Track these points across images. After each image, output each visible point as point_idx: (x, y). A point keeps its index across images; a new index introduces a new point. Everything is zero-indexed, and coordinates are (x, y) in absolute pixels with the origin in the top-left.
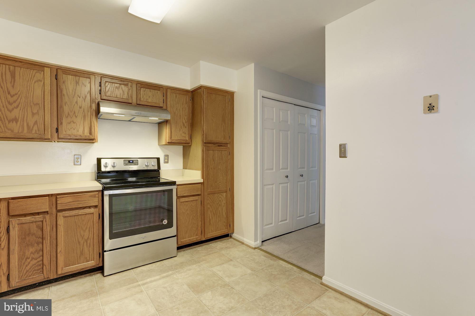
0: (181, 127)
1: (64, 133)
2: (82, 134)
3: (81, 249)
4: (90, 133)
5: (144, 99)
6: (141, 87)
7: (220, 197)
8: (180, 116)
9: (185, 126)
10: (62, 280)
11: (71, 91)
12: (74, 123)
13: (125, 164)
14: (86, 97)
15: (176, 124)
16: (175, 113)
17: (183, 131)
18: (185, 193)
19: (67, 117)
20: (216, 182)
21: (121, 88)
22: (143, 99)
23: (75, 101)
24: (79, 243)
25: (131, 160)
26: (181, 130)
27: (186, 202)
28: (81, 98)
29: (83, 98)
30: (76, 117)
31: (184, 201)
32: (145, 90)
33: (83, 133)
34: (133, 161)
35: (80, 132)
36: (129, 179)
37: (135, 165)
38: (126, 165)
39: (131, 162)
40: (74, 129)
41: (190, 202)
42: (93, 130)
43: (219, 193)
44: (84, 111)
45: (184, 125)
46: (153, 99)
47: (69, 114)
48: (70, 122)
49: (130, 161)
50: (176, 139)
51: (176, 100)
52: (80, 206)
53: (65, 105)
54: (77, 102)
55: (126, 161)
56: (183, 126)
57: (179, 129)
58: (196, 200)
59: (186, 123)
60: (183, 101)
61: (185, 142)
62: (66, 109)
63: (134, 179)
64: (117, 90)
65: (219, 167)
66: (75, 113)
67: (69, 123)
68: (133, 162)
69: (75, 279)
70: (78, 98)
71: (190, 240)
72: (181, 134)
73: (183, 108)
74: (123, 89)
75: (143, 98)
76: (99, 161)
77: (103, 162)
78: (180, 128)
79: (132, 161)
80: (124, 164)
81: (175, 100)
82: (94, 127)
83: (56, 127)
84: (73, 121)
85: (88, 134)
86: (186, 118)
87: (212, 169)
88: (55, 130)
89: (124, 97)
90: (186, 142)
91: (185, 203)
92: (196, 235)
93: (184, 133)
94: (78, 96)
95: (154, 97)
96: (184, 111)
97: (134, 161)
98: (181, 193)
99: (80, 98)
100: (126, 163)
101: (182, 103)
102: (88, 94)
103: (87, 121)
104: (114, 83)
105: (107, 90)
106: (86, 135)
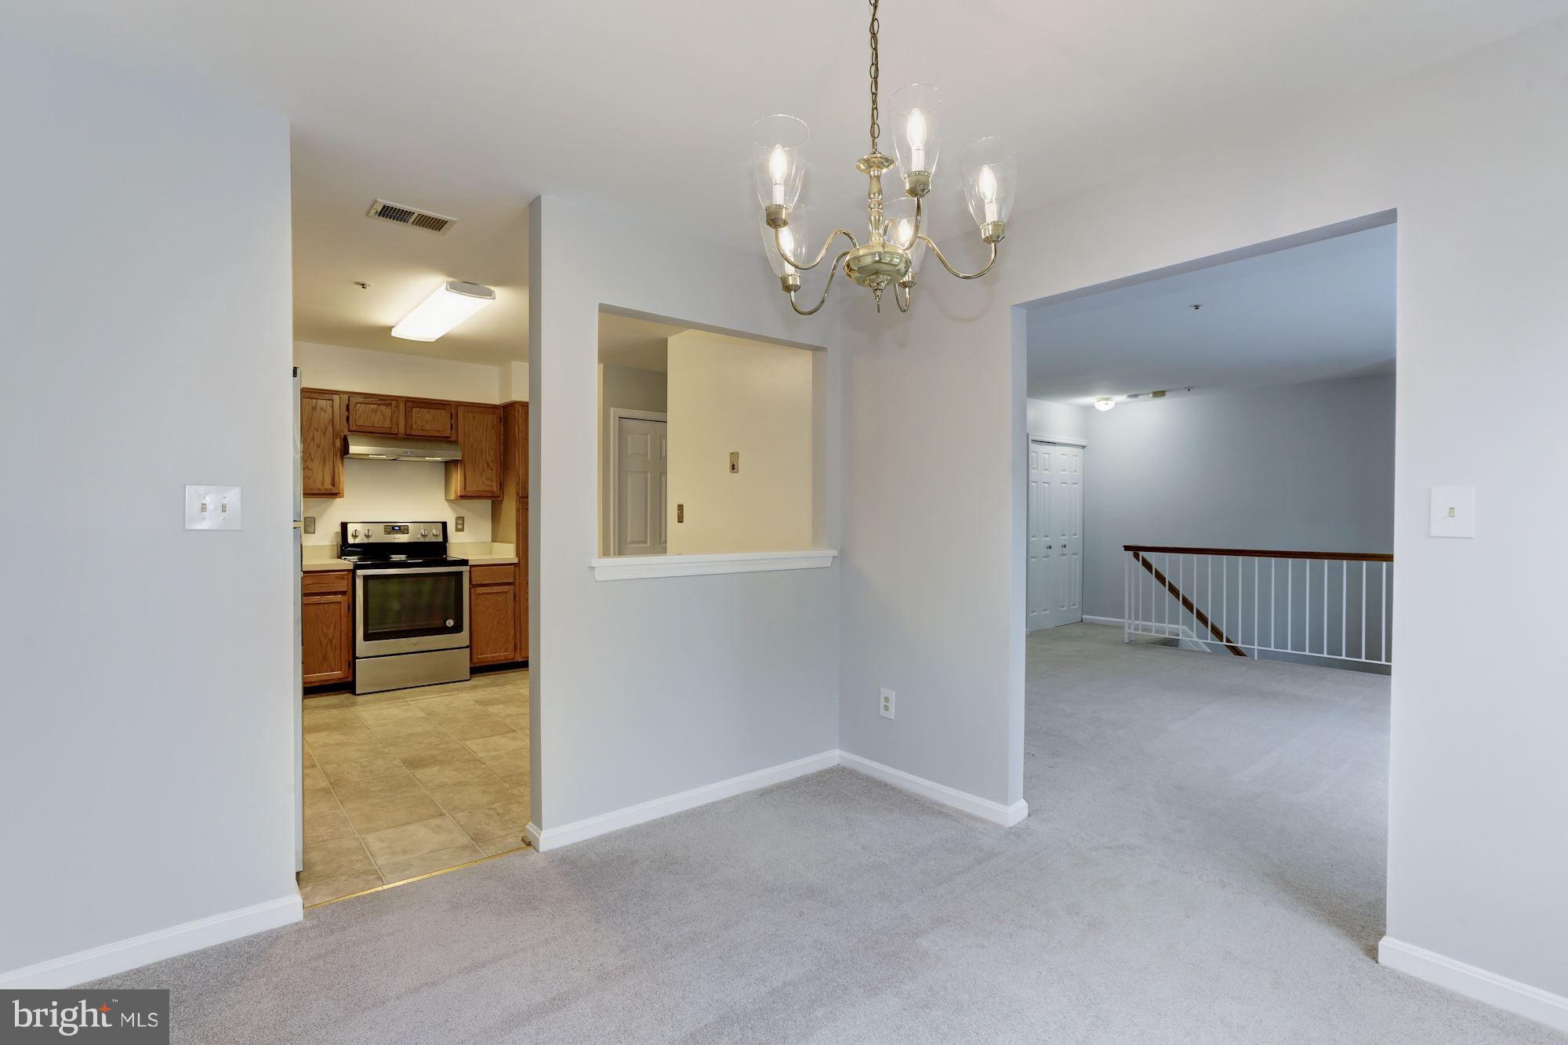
0: (484, 470)
2: (320, 486)
4: (333, 484)
5: (418, 425)
6: (413, 406)
8: (481, 450)
9: (490, 467)
13: (386, 533)
14: (326, 429)
15: (474, 464)
16: (471, 447)
17: (488, 476)
18: (485, 580)
21: (379, 411)
22: (416, 426)
23: (311, 437)
25: (396, 526)
26: (484, 474)
27: (487, 593)
28: (319, 431)
29: (322, 431)
30: (313, 460)
31: (484, 592)
32: (420, 411)
33: (323, 484)
35: (318, 484)
37: (403, 533)
38: (389, 533)
39: (396, 530)
41: (494, 593)
42: (337, 479)
45: (488, 465)
46: (434, 424)
49: (395, 528)
50: (474, 488)
51: (473, 424)
52: (323, 590)
54: (313, 439)
55: (387, 527)
56: (488, 467)
57: (481, 473)
58: (504, 592)
59: (492, 461)
60: (488, 425)
61: (492, 493)
64: (373, 414)
66: (310, 454)
70: (316, 432)
71: (494, 657)
72: (483, 482)
73: (486, 437)
74: (383, 412)
75: (416, 424)
76: (344, 526)
77: (351, 529)
79: (398, 528)
82: (339, 474)
85: (330, 487)
89: (385, 426)
90: (494, 492)
91: (485, 595)
92: (506, 651)
93: (490, 479)
95: (434, 420)
96: (489, 442)
97: (401, 527)
98: (478, 579)
99: (317, 431)
100: (387, 530)
101: (485, 427)
102: (329, 423)
103: (327, 464)
104: (368, 404)
105: (358, 415)
106: (326, 487)
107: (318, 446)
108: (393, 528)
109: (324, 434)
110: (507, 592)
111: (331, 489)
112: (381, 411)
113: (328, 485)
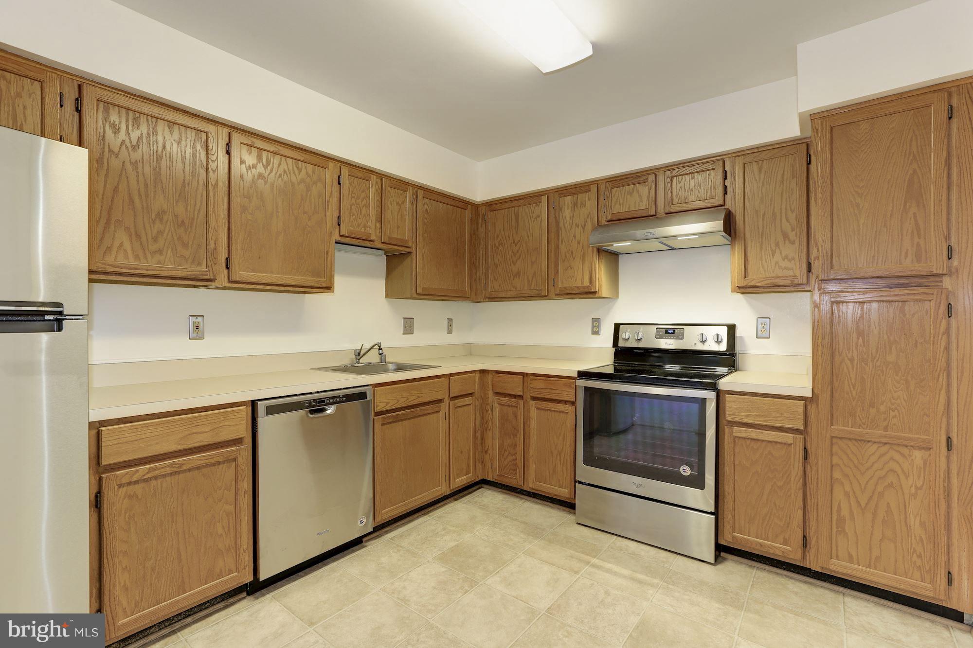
0: (777, 245)
1: (561, 286)
2: (579, 285)
3: (554, 463)
4: (591, 282)
5: (679, 198)
6: (673, 174)
7: (892, 459)
8: (774, 214)
9: (789, 240)
10: (541, 500)
11: (568, 221)
12: (571, 268)
13: (658, 337)
14: (585, 224)
15: (762, 238)
16: (757, 212)
17: (783, 255)
18: (746, 417)
19: (564, 261)
20: (872, 405)
22: (677, 199)
23: (572, 235)
24: (552, 453)
25: (670, 329)
26: (778, 251)
27: (751, 439)
29: (581, 226)
30: (574, 259)
31: (744, 435)
32: (682, 179)
33: (582, 283)
34: (674, 331)
36: (666, 367)
37: (677, 338)
38: (661, 337)
39: (670, 333)
40: (572, 279)
41: (764, 443)
42: (593, 275)
43: (885, 444)
44: (583, 247)
45: (785, 236)
46: (699, 193)
47: (565, 256)
48: (568, 268)
49: (669, 331)
50: (761, 276)
51: (760, 178)
53: (562, 243)
54: (574, 236)
55: (661, 330)
56: (785, 240)
57: (772, 250)
58: (785, 444)
59: (793, 230)
60: (783, 174)
61: (789, 282)
62: (563, 248)
63: (675, 368)
64: (629, 196)
65: (891, 358)
66: (572, 253)
67: (566, 270)
68: (673, 333)
69: (552, 506)
70: (576, 228)
71: (761, 546)
72: (777, 263)
73: (782, 193)
74: (640, 191)
75: (677, 197)
76: (617, 328)
77: (623, 332)
78: (774, 248)
79: (672, 331)
80: (656, 335)
81: (757, 179)
82: (596, 272)
83: (552, 277)
84: (570, 266)
86: (792, 216)
87: (852, 360)
88: (551, 284)
89: (641, 208)
90: (792, 281)
91: (748, 442)
92: (785, 542)
93: (786, 260)
94: (576, 224)
95: (700, 188)
96: (788, 200)
97: (676, 331)
98: (736, 414)
99: (578, 227)
100: (661, 333)
101: (779, 178)
102: (588, 218)
103: (586, 262)
104: (624, 185)
105: (614, 202)
106: (584, 285)
107: (579, 243)
108: (666, 332)
110: (790, 445)
111: (588, 287)
112: (638, 191)
113: (587, 283)
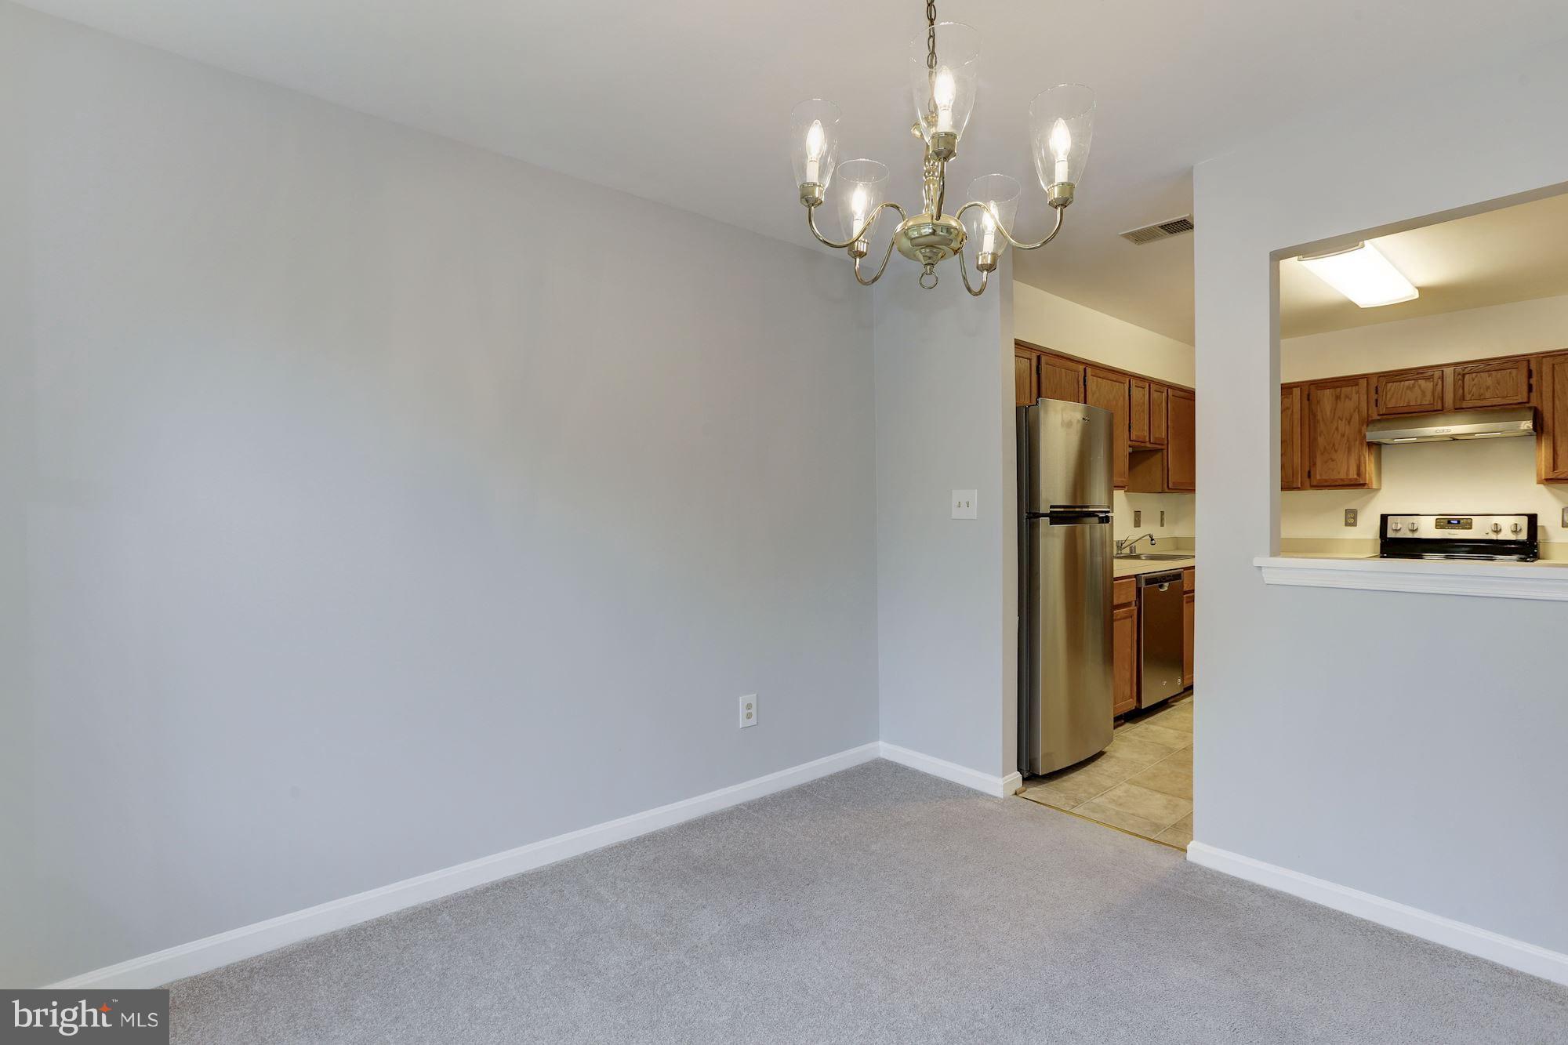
1: (1318, 477)
2: (1344, 477)
4: (1359, 474)
5: (1473, 395)
6: (1465, 372)
11: (1328, 413)
12: (1333, 461)
13: (1439, 527)
14: (1351, 417)
19: (1322, 454)
21: (1417, 387)
22: (1470, 396)
23: (1334, 427)
25: (1455, 519)
28: (1344, 420)
29: (1346, 419)
30: (1336, 451)
32: (1476, 376)
33: (1347, 475)
35: (1342, 476)
37: (1464, 528)
38: (1442, 527)
39: (1453, 524)
40: (1333, 471)
42: (1362, 469)
44: (1348, 441)
46: (1498, 390)
47: (1325, 448)
48: (1328, 460)
49: (1453, 521)
53: (1320, 435)
54: (1337, 429)
55: (1443, 520)
62: (1321, 441)
64: (1408, 391)
66: (1334, 445)
67: (1326, 462)
68: (1459, 522)
70: (1340, 421)
74: (1422, 386)
75: (1469, 394)
76: (1384, 518)
77: (1391, 523)
79: (1457, 521)
80: (1436, 526)
82: (1365, 463)
83: (1307, 469)
84: (1331, 459)
85: (1355, 477)
88: (1306, 474)
89: (1424, 403)
94: (1339, 417)
95: (1499, 385)
97: (1462, 521)
99: (1342, 420)
100: (1442, 524)
102: (1354, 411)
103: (1353, 454)
104: (1403, 381)
105: (1388, 396)
106: (1351, 477)
107: (1343, 435)
108: (1449, 522)
109: (1349, 423)
111: (1355, 479)
112: (1420, 386)
113: (1353, 475)
